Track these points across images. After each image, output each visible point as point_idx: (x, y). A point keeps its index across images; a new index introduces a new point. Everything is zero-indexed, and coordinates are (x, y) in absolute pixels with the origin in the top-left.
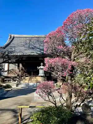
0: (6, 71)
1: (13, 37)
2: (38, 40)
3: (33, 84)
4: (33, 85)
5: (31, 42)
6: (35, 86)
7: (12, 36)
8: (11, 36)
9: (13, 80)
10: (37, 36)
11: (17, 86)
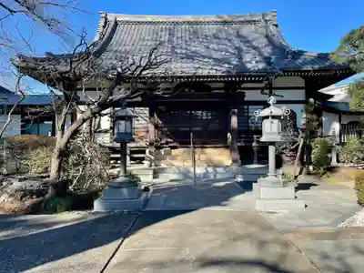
0: (106, 131)
1: (112, 23)
2: (195, 33)
3: (205, 171)
4: (205, 174)
5: (175, 39)
6: (212, 177)
7: (111, 17)
8: (106, 19)
9: (132, 159)
10: (189, 18)
11: (154, 178)
